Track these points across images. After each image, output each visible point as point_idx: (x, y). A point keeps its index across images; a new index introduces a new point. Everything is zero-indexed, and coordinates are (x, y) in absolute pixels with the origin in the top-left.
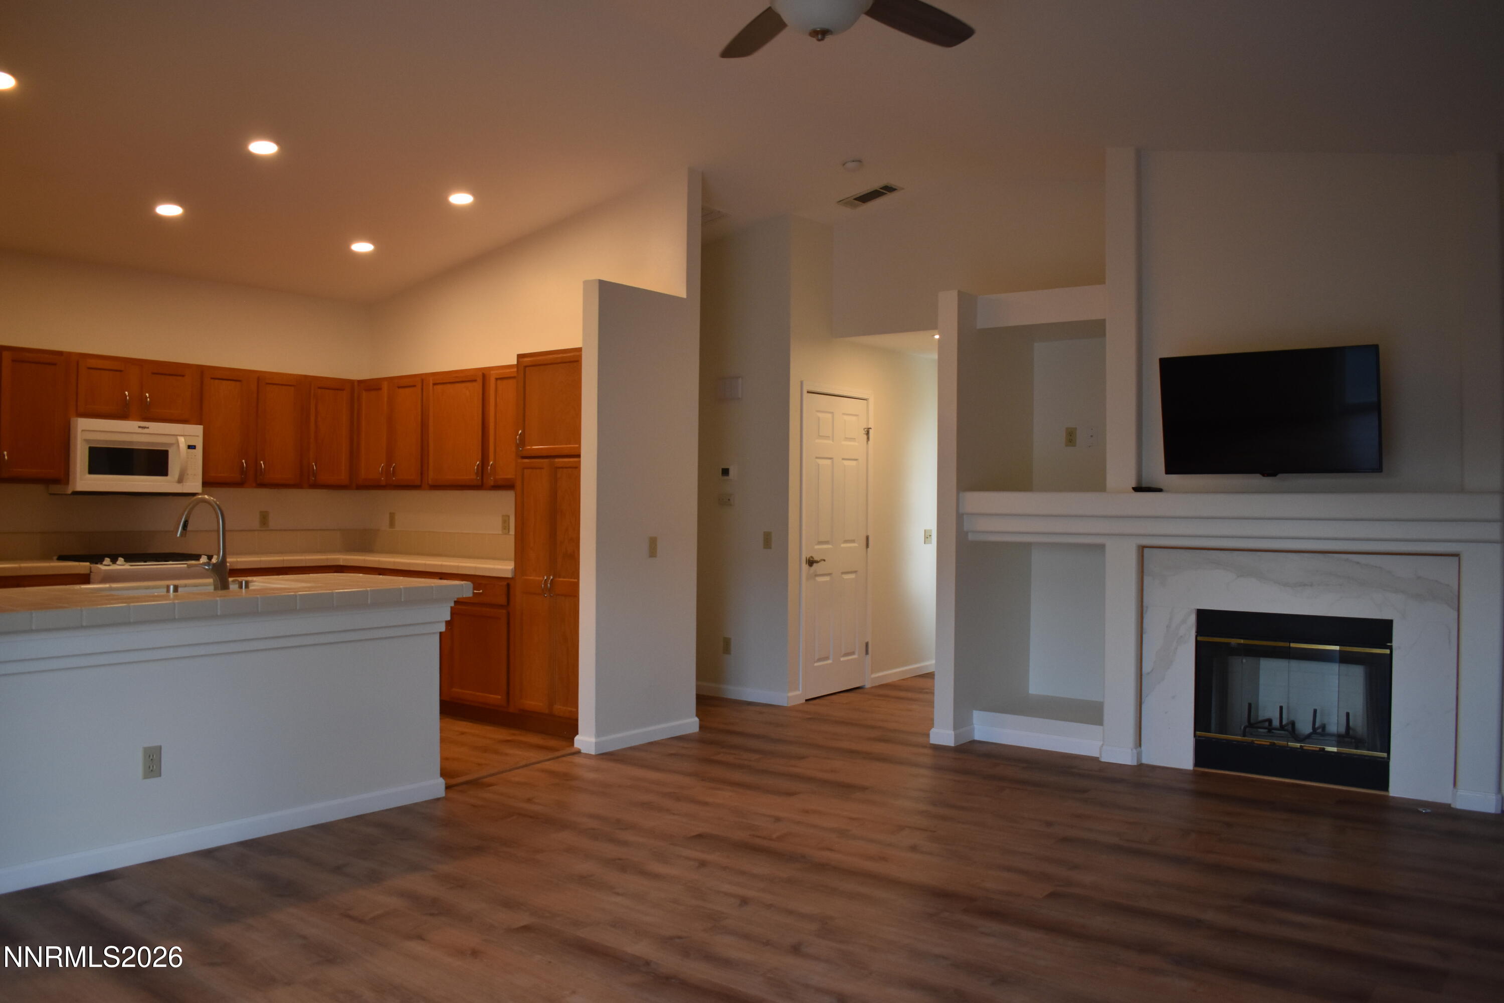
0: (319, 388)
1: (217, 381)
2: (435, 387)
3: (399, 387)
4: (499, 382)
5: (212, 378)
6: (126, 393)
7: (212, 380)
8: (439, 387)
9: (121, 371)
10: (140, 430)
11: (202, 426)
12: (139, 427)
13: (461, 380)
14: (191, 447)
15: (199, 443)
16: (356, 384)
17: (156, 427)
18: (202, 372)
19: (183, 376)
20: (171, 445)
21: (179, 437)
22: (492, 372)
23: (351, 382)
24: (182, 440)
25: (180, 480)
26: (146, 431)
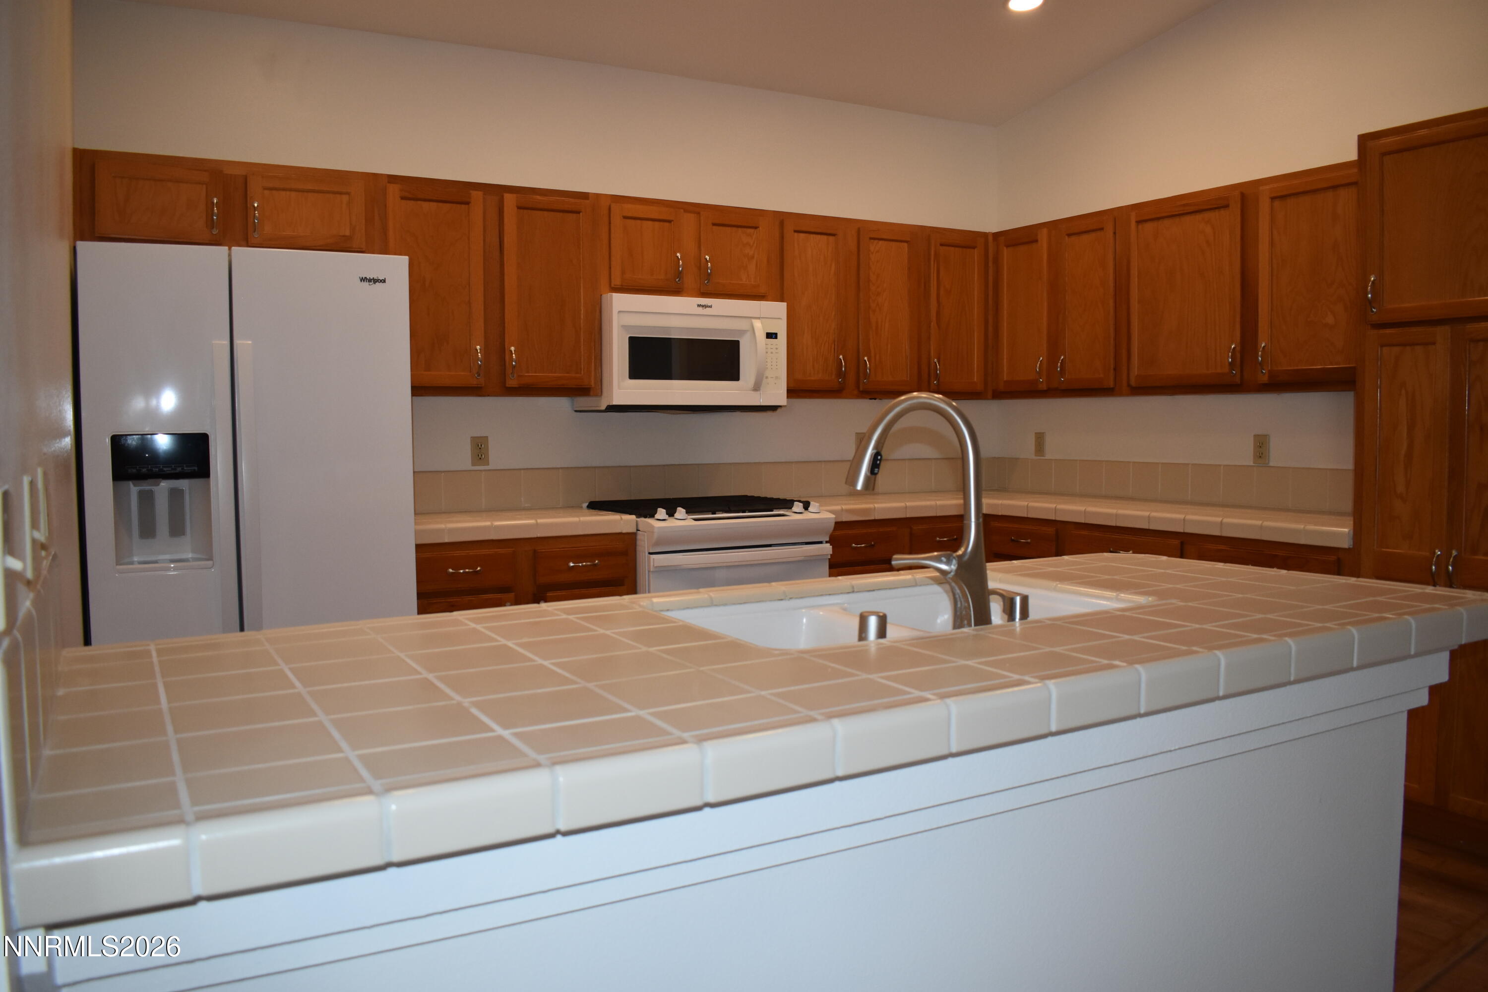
0: (941, 245)
1: (802, 235)
2: (1140, 227)
3: (1069, 235)
4: (1277, 203)
5: (795, 231)
6: (678, 255)
7: (796, 234)
8: (1149, 227)
9: (670, 221)
10: (701, 311)
11: (784, 305)
12: (699, 306)
13: (1192, 209)
14: (771, 336)
15: (781, 329)
16: (990, 238)
17: (721, 306)
18: (781, 219)
19: (756, 228)
20: (742, 332)
21: (754, 321)
22: (1261, 188)
23: (985, 235)
24: (757, 324)
25: (757, 388)
26: (707, 311)
